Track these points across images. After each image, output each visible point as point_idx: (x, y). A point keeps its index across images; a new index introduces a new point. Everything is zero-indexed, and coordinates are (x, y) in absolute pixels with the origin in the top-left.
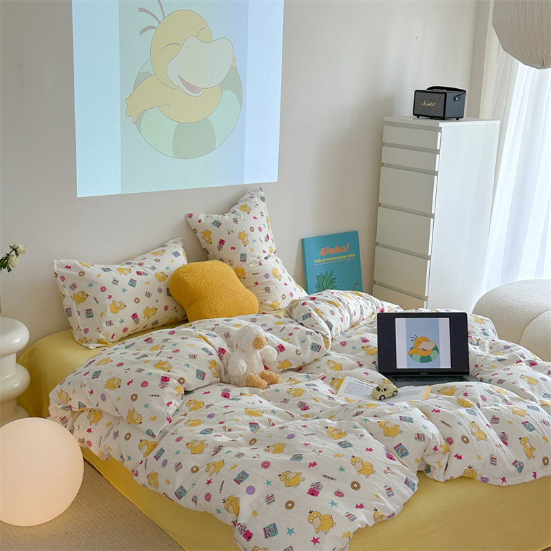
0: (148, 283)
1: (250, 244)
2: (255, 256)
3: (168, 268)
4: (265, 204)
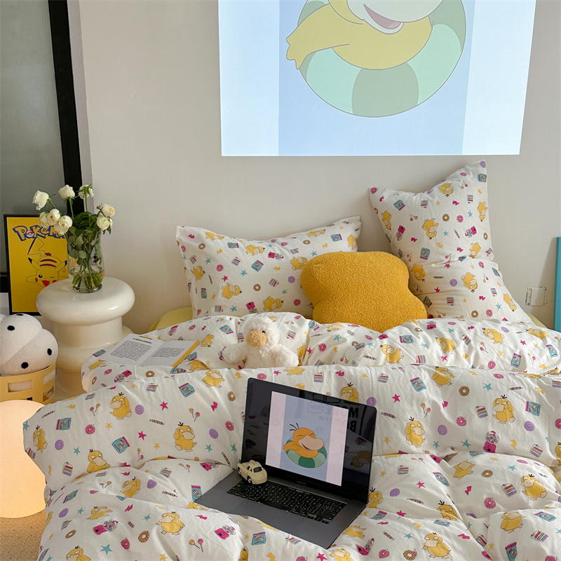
0: (278, 269)
1: (438, 238)
2: (443, 254)
3: (314, 254)
4: (483, 186)
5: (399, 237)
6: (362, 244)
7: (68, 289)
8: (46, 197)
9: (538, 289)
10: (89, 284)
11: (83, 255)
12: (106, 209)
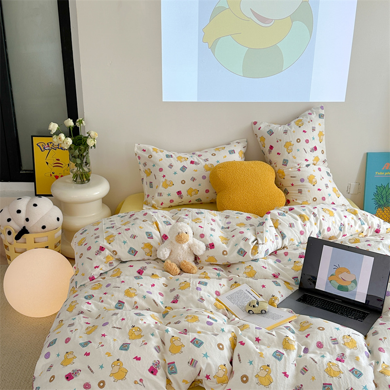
0: (196, 171)
1: (293, 153)
2: (296, 163)
3: (218, 162)
4: (322, 121)
5: (270, 152)
6: (247, 156)
7: (69, 181)
8: (56, 126)
9: (354, 184)
10: (82, 178)
11: (79, 161)
12: (92, 134)
